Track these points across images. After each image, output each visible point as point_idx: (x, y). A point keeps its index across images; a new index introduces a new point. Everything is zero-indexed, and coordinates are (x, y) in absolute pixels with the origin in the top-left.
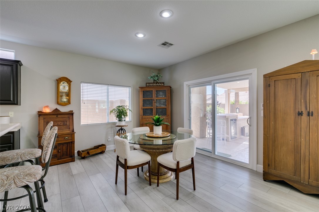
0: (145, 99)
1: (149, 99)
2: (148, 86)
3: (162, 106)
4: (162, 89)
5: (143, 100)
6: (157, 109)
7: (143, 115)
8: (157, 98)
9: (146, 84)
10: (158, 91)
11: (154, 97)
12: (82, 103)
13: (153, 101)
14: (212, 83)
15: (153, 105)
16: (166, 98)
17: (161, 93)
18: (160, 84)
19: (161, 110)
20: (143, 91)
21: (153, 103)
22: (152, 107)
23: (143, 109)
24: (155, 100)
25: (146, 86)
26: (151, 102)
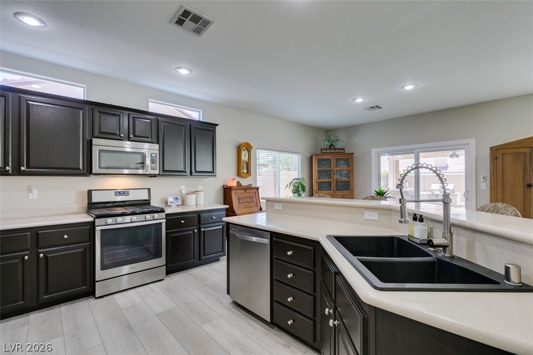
0: (320, 169)
1: (327, 169)
2: (324, 153)
3: (344, 178)
4: (343, 157)
5: (318, 171)
6: (337, 182)
7: (319, 190)
8: (336, 169)
9: (322, 150)
10: (338, 159)
11: (333, 167)
12: (258, 174)
13: (332, 172)
14: (416, 151)
15: (332, 177)
16: (349, 168)
17: (342, 162)
18: (339, 151)
19: (342, 184)
20: (318, 159)
21: (332, 175)
22: (331, 180)
23: (319, 182)
24: (334, 171)
25: (322, 153)
26: (329, 173)
